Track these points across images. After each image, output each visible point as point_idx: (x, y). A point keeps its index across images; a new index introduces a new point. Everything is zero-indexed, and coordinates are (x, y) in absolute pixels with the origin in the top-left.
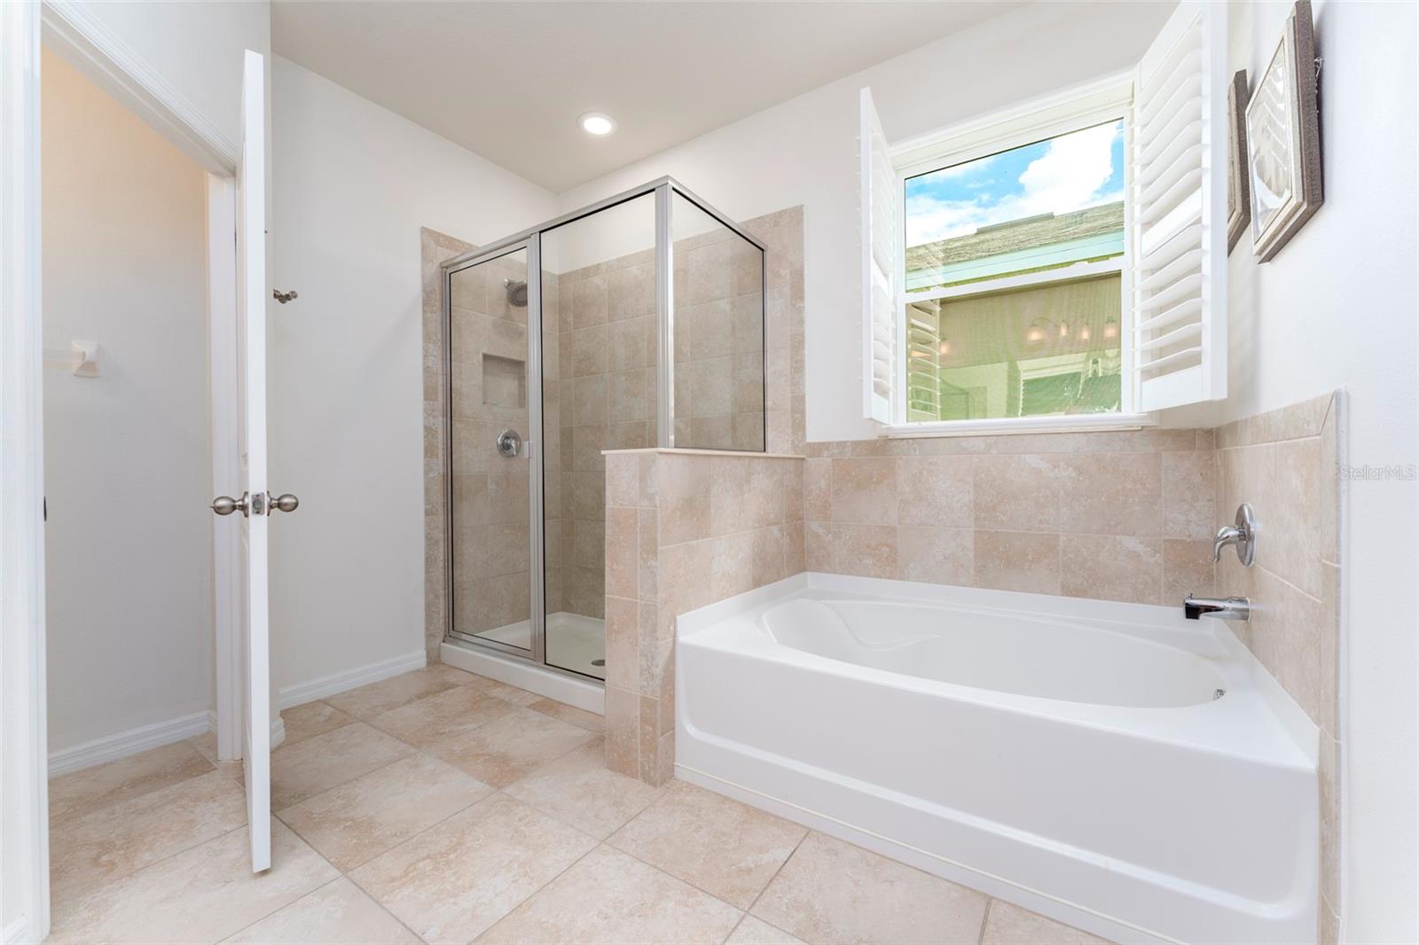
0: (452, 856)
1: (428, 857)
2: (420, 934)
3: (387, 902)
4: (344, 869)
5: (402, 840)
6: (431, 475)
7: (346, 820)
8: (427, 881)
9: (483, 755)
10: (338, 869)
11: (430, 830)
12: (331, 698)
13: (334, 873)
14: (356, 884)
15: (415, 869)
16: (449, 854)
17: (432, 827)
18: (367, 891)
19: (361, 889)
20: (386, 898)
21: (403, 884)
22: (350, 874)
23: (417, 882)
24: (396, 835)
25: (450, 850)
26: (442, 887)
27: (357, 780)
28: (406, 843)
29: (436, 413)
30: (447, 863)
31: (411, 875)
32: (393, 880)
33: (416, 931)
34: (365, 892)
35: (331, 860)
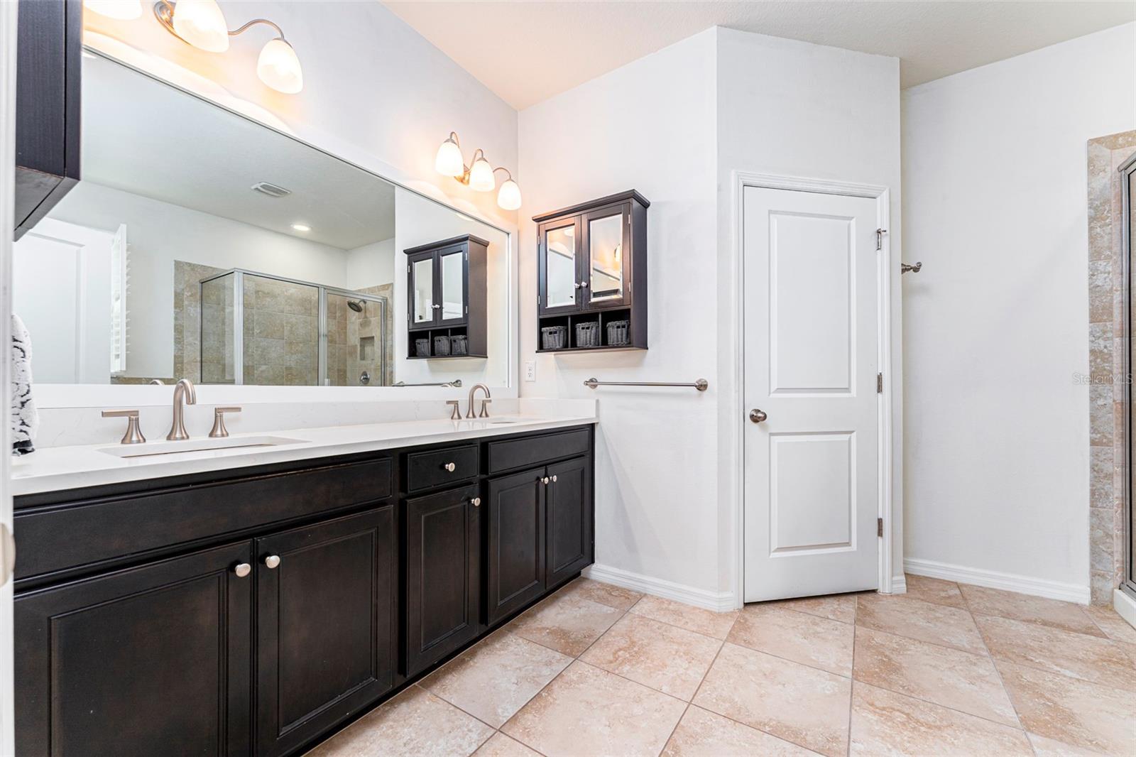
0: (923, 729)
1: (908, 715)
2: (851, 740)
3: (856, 710)
4: (855, 675)
5: (904, 692)
6: (1101, 402)
7: (886, 656)
8: (889, 724)
9: (1049, 700)
10: (853, 674)
11: (929, 705)
12: (966, 586)
13: (849, 674)
14: (852, 689)
15: (891, 712)
16: (923, 726)
17: (933, 703)
18: (853, 697)
19: (852, 693)
20: (858, 708)
21: (875, 712)
22: (855, 681)
23: (882, 719)
24: (904, 687)
25: (926, 724)
26: (894, 735)
27: (920, 642)
28: (904, 696)
29: (1109, 335)
30: (914, 728)
31: (884, 712)
32: (872, 705)
33: (852, 737)
34: (851, 696)
35: (855, 668)
